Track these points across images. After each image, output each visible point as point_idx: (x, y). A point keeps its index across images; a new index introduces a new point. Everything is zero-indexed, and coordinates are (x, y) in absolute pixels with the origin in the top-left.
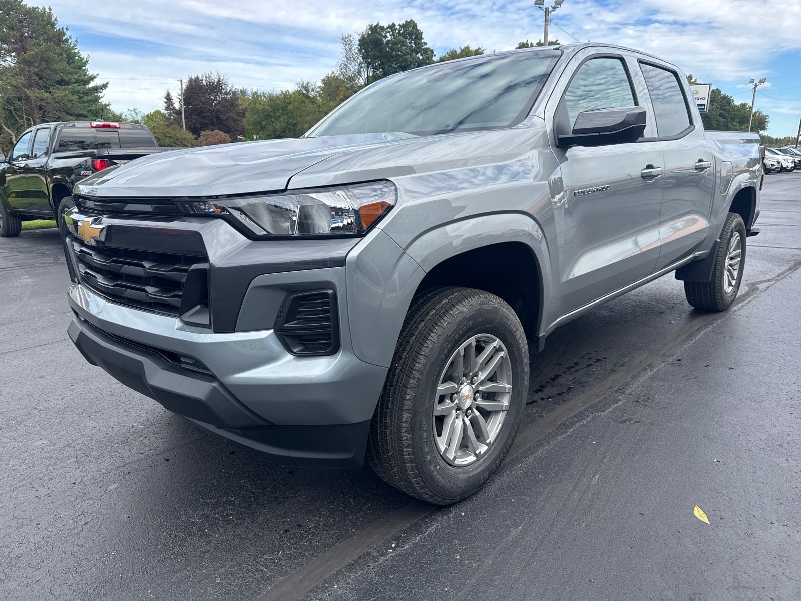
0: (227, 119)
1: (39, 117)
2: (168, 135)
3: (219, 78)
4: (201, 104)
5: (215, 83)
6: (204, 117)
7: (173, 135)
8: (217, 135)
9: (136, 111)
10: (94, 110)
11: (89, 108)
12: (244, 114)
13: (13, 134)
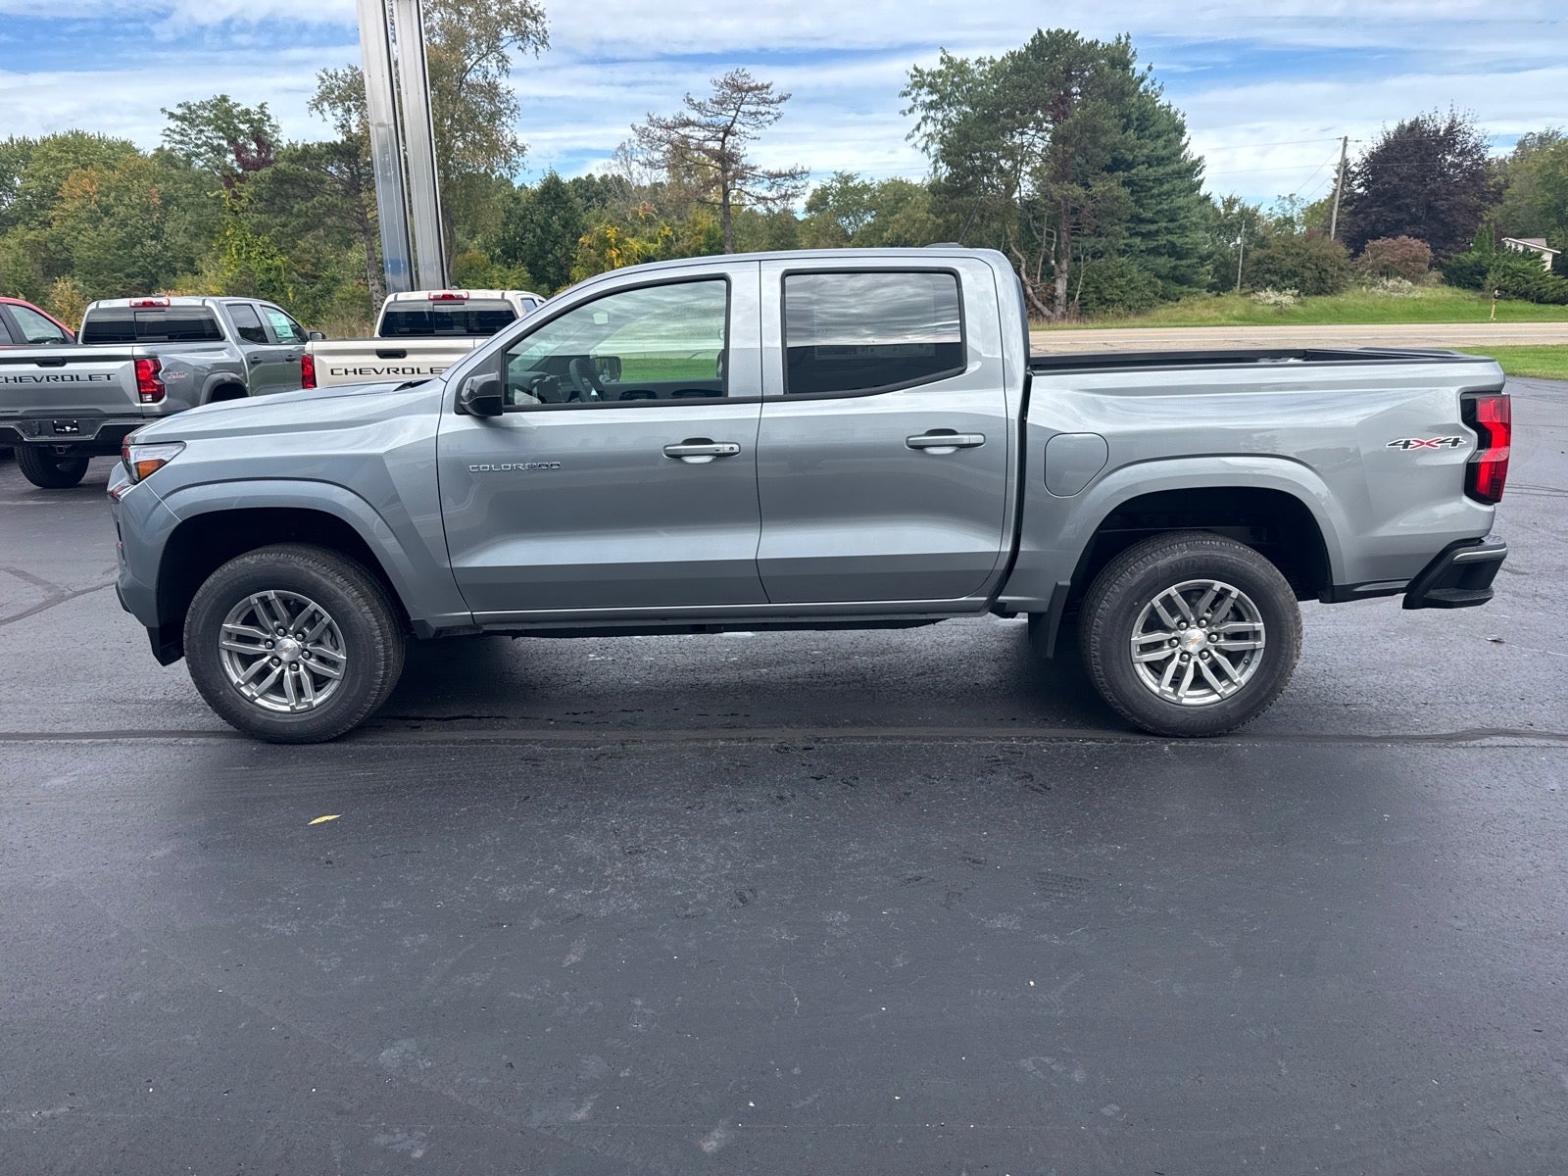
0: (1449, 210)
1: (1068, 229)
2: (1292, 251)
3: (1453, 121)
4: (1396, 181)
5: (1441, 133)
6: (1399, 208)
7: (1302, 251)
8: (1402, 246)
9: (1294, 198)
10: (1167, 211)
11: (1159, 208)
12: (1501, 194)
13: (1023, 260)
